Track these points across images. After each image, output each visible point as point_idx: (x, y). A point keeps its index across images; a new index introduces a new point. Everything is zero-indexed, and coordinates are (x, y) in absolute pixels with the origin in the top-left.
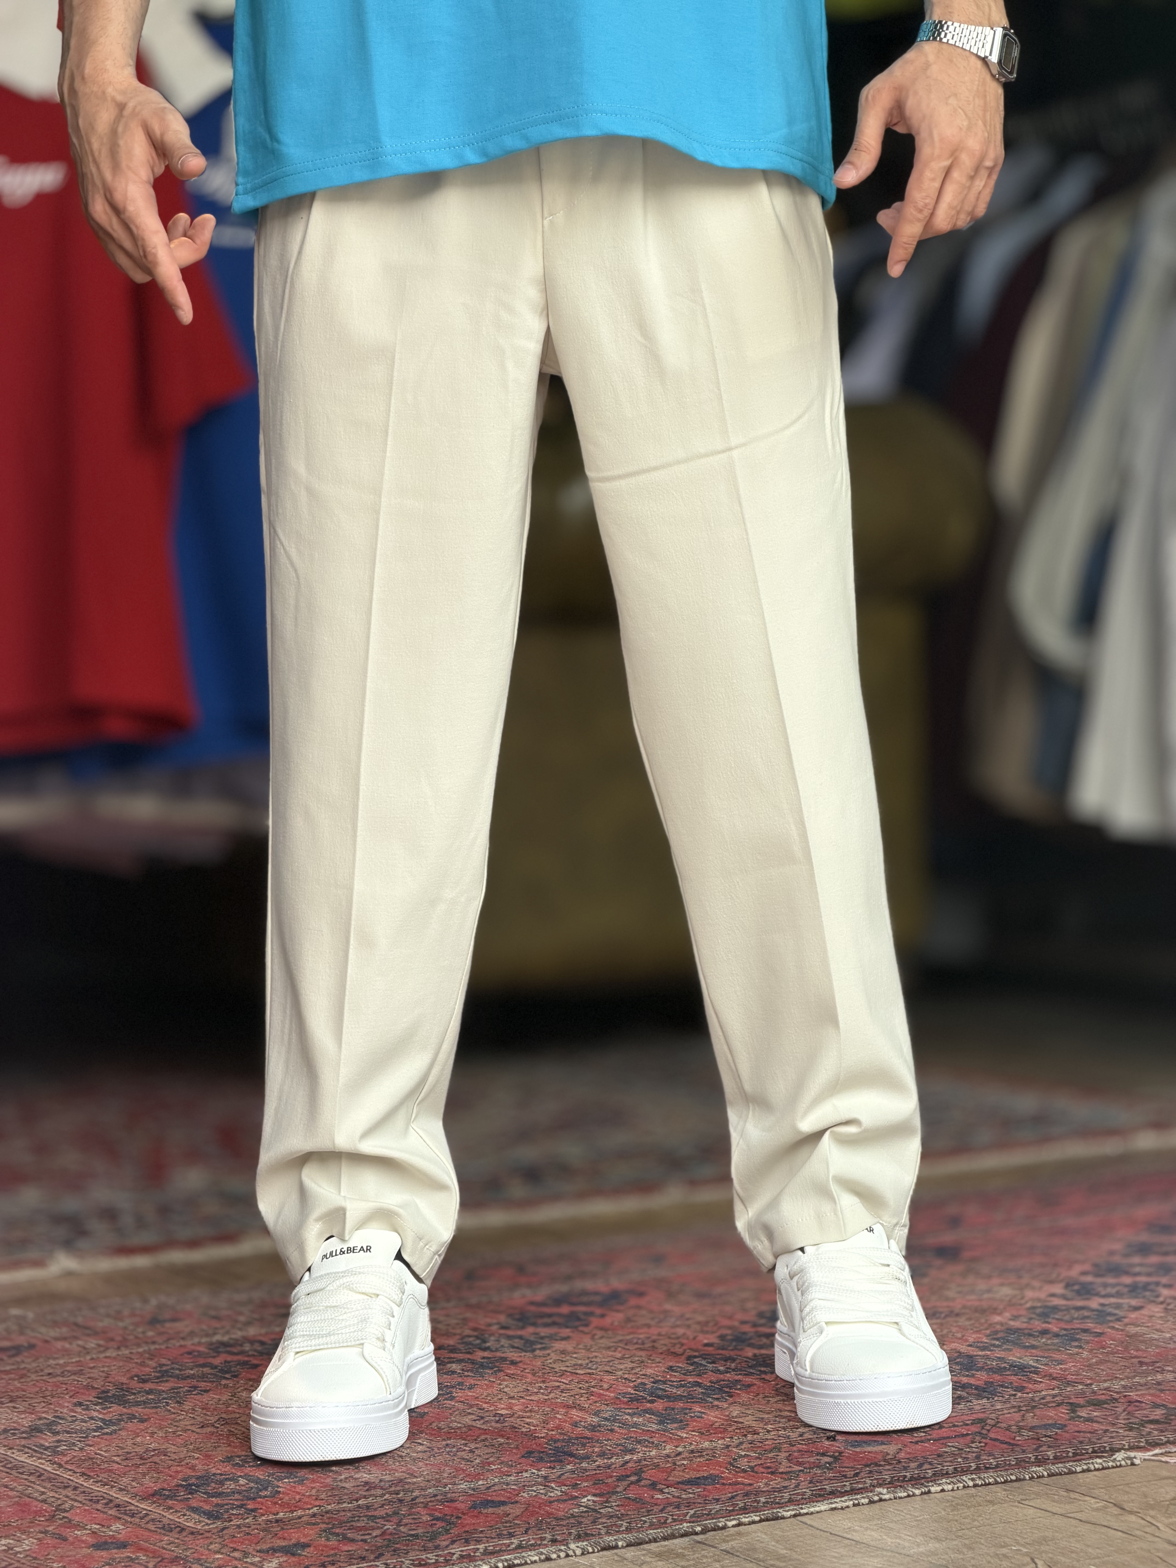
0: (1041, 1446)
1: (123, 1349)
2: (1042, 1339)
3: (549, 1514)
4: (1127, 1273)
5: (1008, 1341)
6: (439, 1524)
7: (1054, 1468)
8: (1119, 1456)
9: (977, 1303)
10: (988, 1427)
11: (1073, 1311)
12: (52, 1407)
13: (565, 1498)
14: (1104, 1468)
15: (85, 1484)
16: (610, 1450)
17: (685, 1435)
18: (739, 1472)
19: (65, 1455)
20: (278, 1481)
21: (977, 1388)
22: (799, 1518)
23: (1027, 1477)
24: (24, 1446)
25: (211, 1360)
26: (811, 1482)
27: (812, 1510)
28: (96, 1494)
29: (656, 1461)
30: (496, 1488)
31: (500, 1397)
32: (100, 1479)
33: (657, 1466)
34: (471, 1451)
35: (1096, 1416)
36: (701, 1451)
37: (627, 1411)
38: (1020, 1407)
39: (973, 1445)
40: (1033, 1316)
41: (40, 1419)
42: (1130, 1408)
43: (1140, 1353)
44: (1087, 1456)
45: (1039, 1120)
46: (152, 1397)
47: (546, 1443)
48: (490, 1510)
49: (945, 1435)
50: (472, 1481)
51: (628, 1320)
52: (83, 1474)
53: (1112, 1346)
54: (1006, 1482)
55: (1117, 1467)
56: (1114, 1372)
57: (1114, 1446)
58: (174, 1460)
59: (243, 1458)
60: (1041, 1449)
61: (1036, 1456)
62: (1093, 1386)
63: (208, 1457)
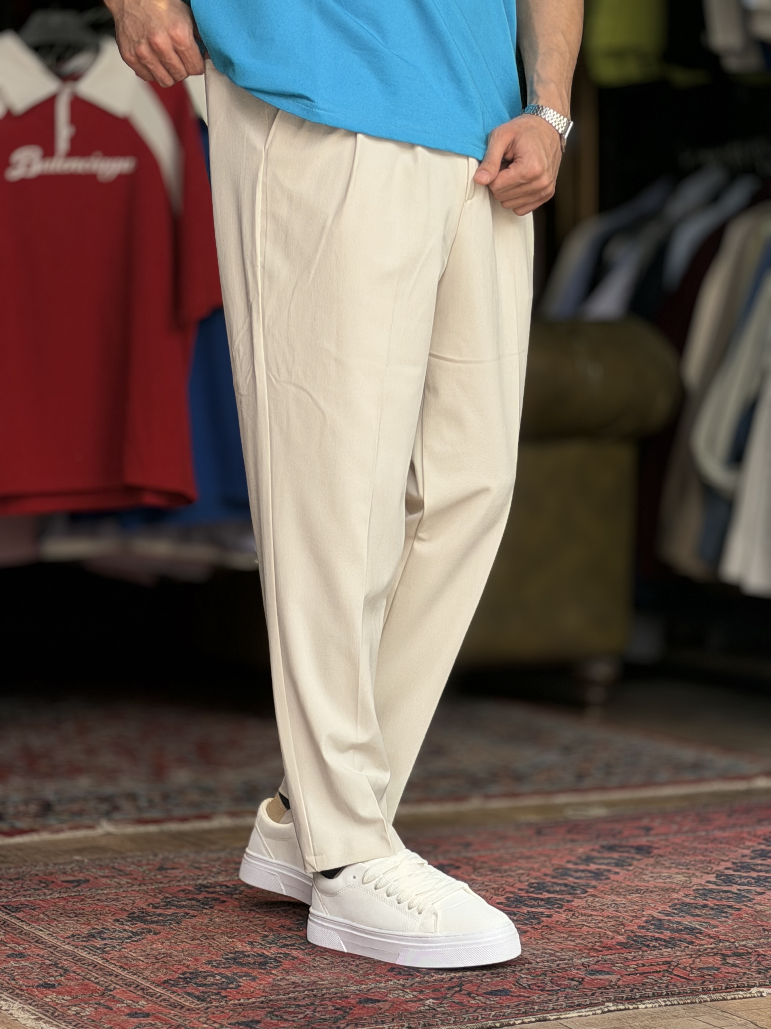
0: (705, 982)
1: (142, 885)
2: (703, 910)
3: (406, 1010)
4: (754, 870)
6: (339, 1012)
7: (714, 996)
8: (754, 990)
9: (663, 885)
10: (672, 967)
11: (721, 894)
12: (101, 921)
13: (415, 999)
14: (744, 998)
15: (123, 974)
18: (521, 988)
19: (109, 954)
20: (240, 978)
21: (665, 941)
22: (559, 1021)
24: (85, 946)
25: (196, 896)
26: (566, 997)
27: (567, 1016)
28: (129, 980)
29: (471, 978)
30: (373, 991)
32: (131, 970)
33: (471, 982)
34: (357, 966)
35: (738, 963)
38: (691, 955)
39: (663, 978)
40: (698, 895)
41: (94, 929)
42: (758, 959)
43: (763, 923)
44: (733, 990)
45: (696, 766)
46: (162, 918)
48: (370, 1005)
49: (646, 971)
50: (358, 985)
52: (121, 967)
53: (746, 918)
54: (684, 1004)
55: (752, 997)
56: (748, 935)
57: (750, 984)
58: (176, 961)
59: (218, 962)
60: (705, 983)
61: (703, 988)
62: (736, 944)
63: (196, 960)
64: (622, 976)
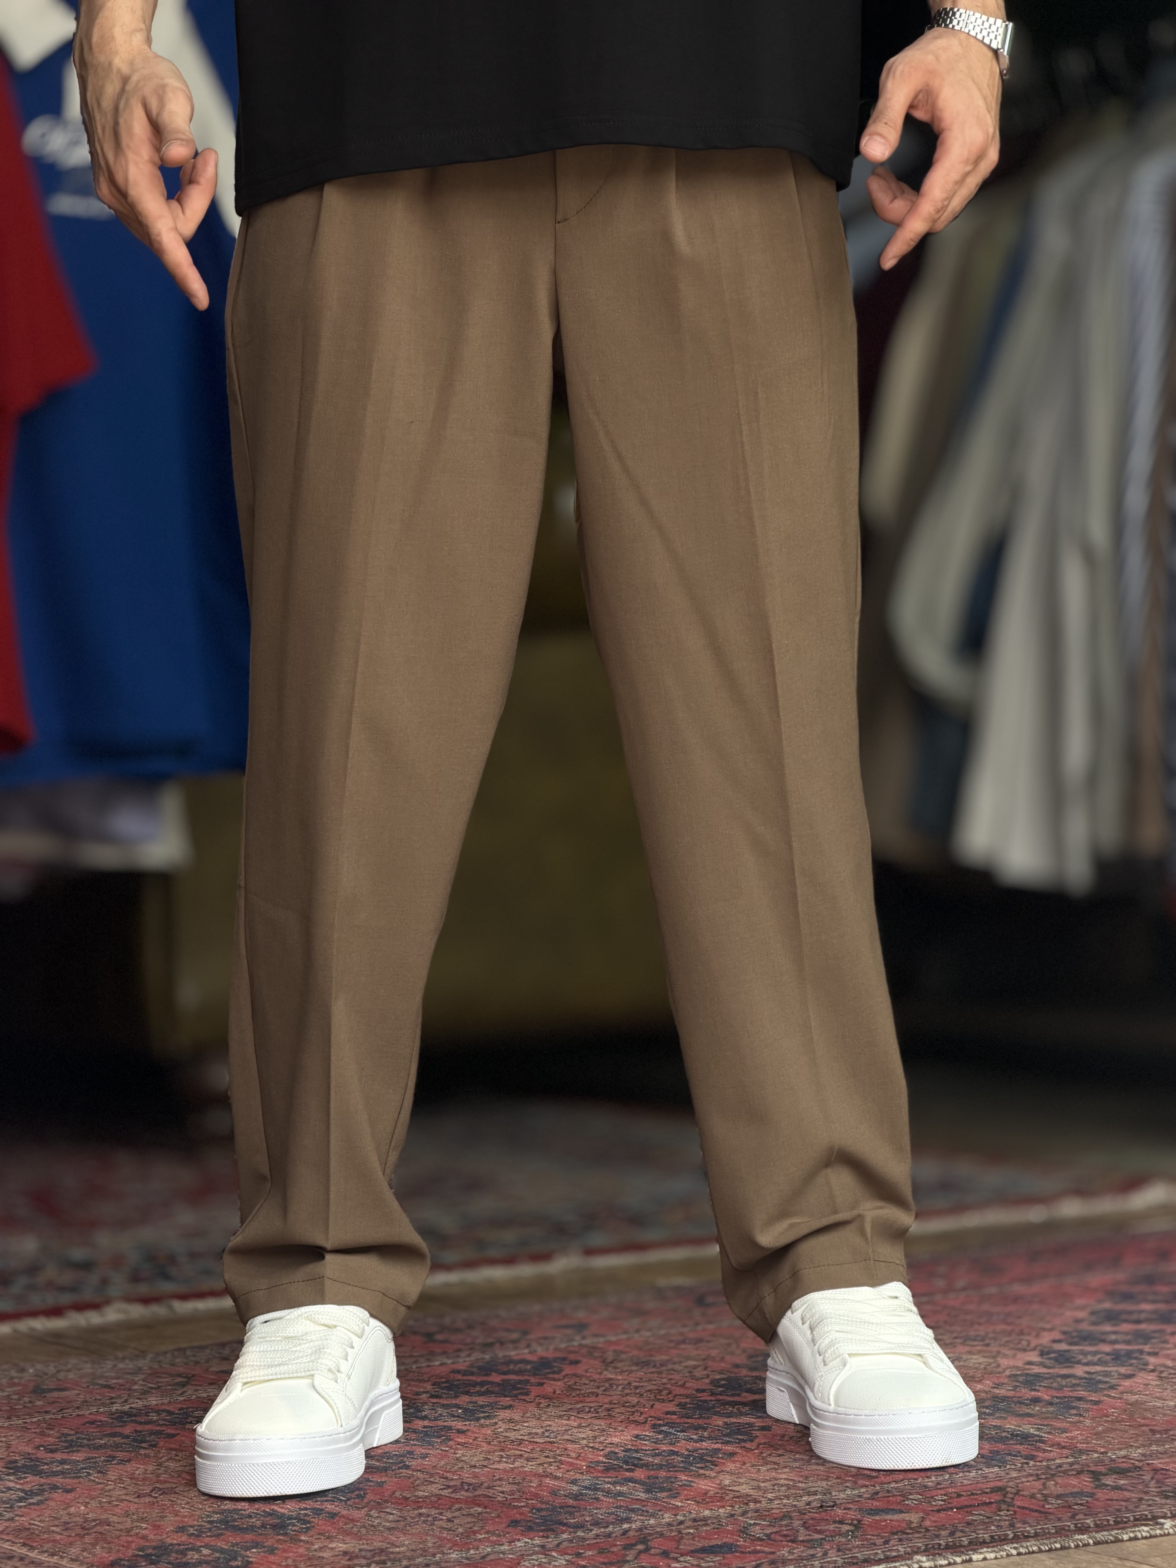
0: (1077, 1514)
1: (14, 1419)
2: (1035, 1406)
4: (1103, 1341)
5: (998, 1409)
8: (1166, 1524)
10: (1012, 1496)
11: (1059, 1379)
14: (1151, 1537)
15: (31, 1555)
16: (602, 1519)
17: (680, 1504)
18: (755, 1540)
20: (246, 1550)
23: (1072, 1545)
25: (118, 1430)
26: (839, 1550)
29: (659, 1530)
30: (492, 1557)
31: (460, 1466)
32: (45, 1549)
33: (661, 1535)
34: (449, 1520)
35: (1124, 1485)
36: (705, 1519)
37: (607, 1480)
38: (1037, 1475)
39: (1002, 1513)
40: (1018, 1384)
42: (1157, 1477)
43: (1147, 1422)
44: (1130, 1524)
45: (946, 1186)
46: (69, 1467)
47: (529, 1512)
49: (966, 1503)
50: (462, 1551)
51: (570, 1388)
52: (24, 1545)
53: (1115, 1414)
54: (1050, 1550)
55: (1165, 1535)
56: (1127, 1440)
57: (1156, 1514)
58: (121, 1530)
59: (196, 1528)
60: (1077, 1517)
61: (1076, 1524)
62: (1109, 1454)
63: (158, 1527)
64: (928, 1514)
